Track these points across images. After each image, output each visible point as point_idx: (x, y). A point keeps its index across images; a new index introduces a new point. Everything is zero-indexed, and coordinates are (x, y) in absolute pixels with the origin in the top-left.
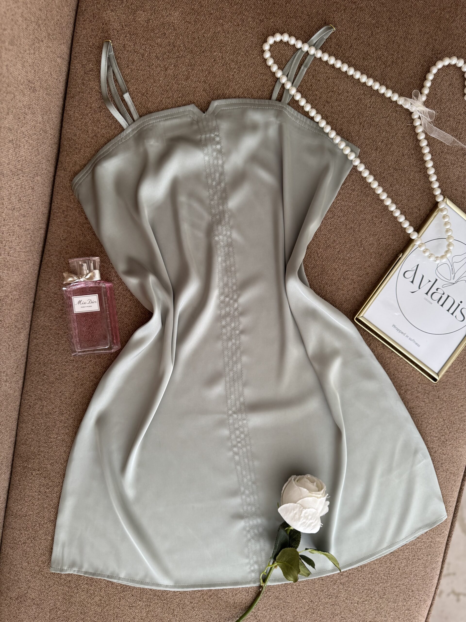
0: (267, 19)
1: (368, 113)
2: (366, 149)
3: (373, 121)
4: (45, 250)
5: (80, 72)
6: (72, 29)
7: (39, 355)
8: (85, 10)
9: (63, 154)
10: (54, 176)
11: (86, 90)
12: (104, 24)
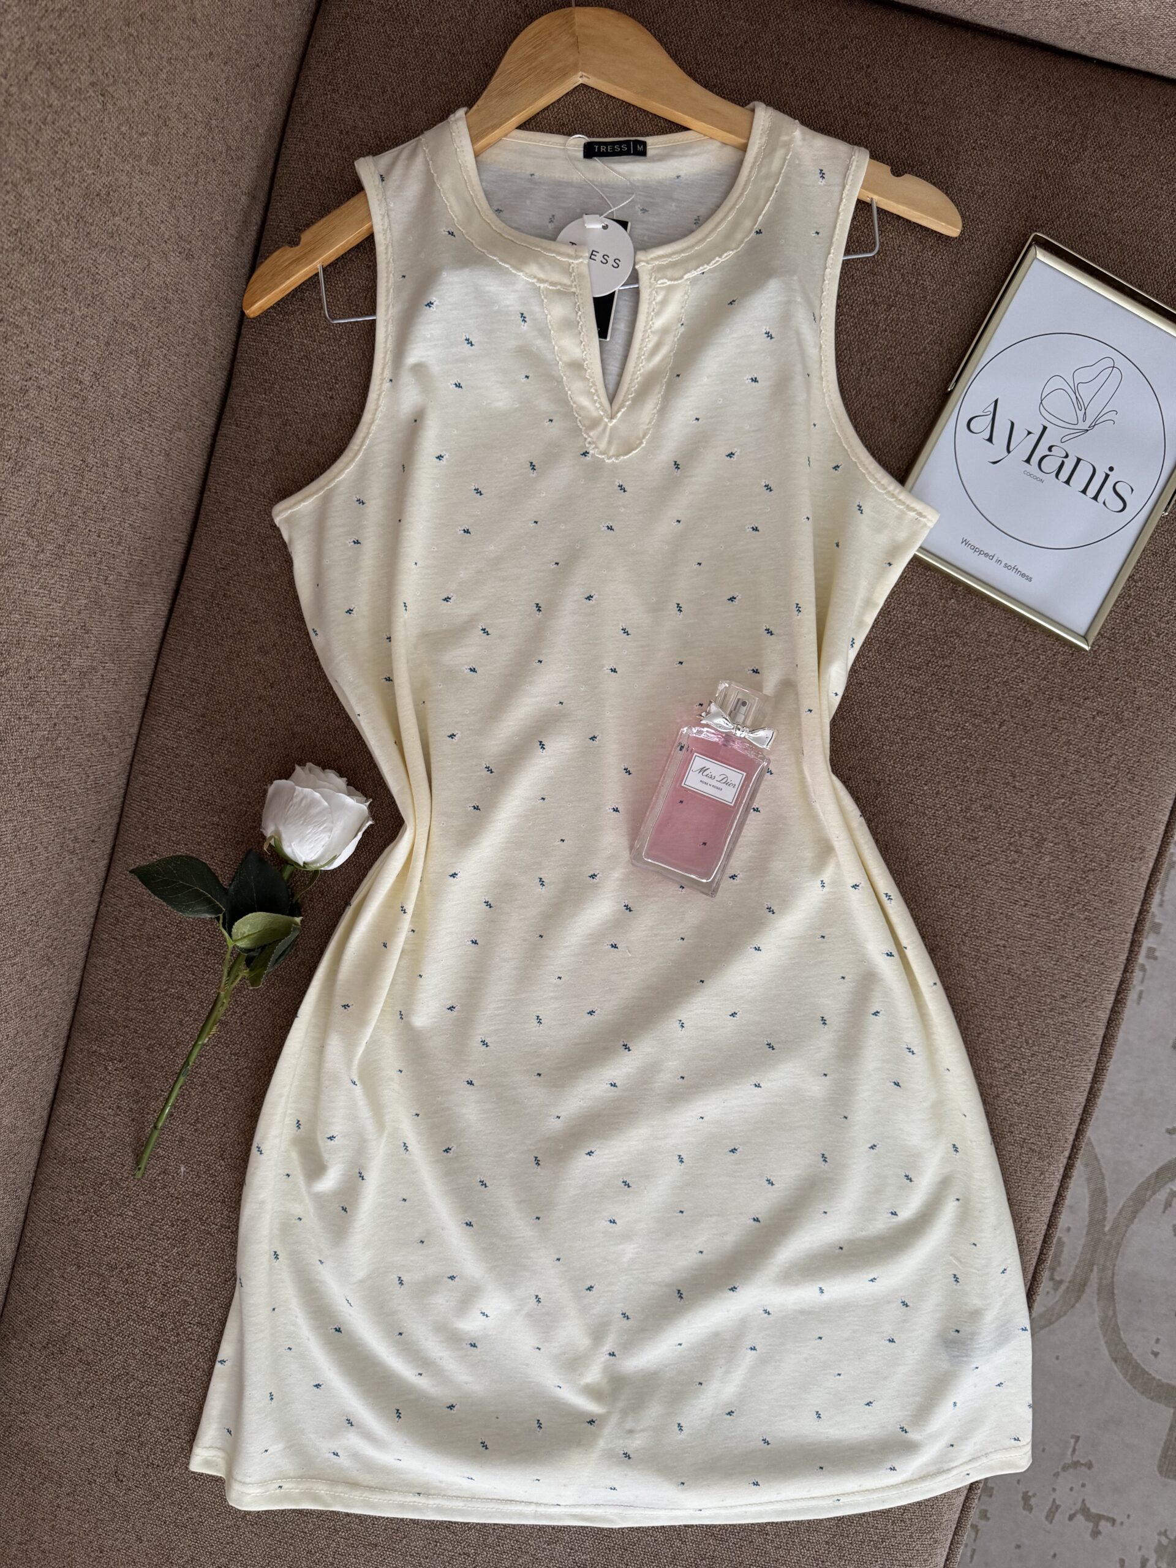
1: (880, 343)
2: (871, 416)
3: (889, 360)
5: (286, 227)
7: (148, 809)
8: (307, 103)
10: (215, 436)
12: (344, 132)
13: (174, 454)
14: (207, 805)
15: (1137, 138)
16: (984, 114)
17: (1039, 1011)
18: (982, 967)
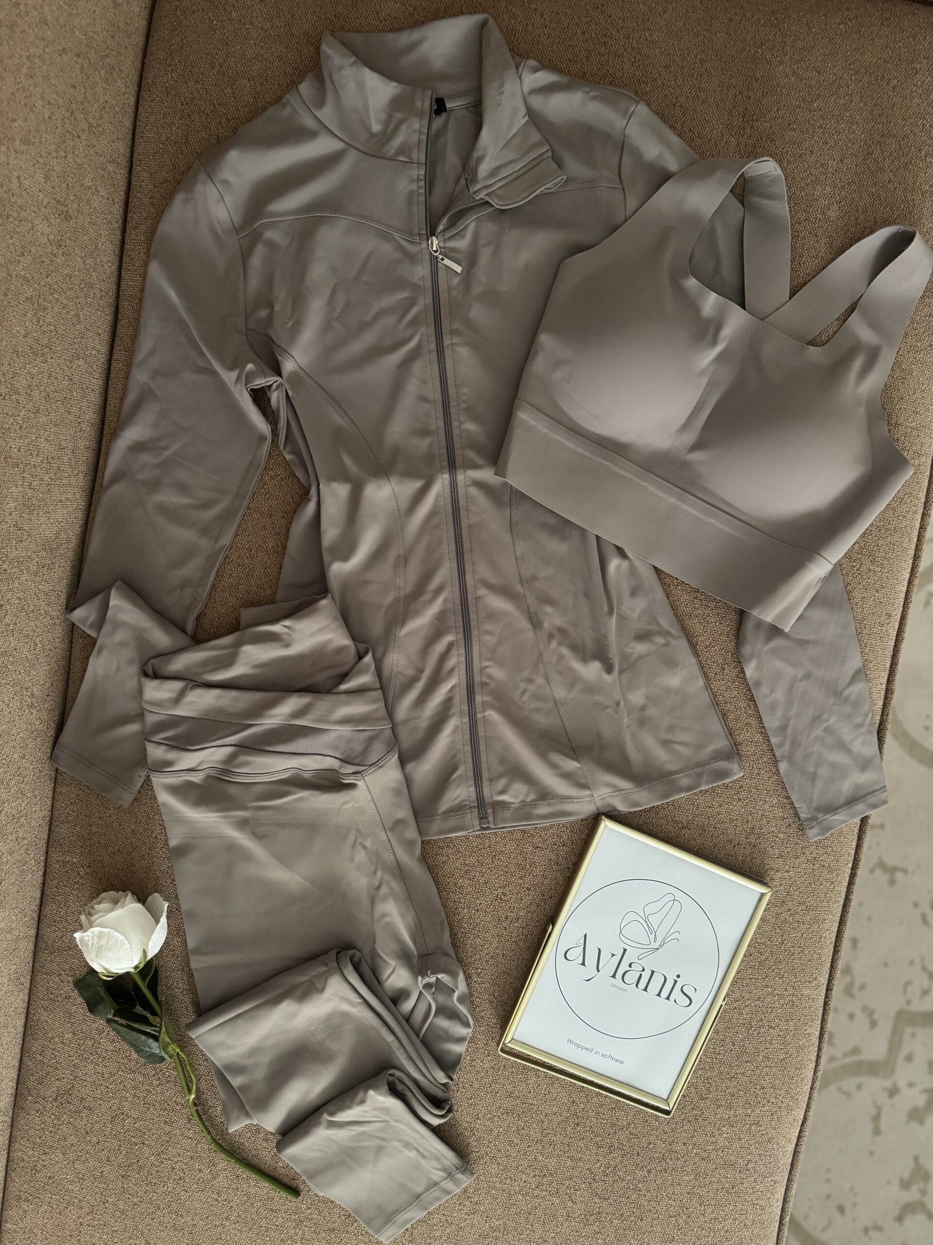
8: (153, 82)
9: (123, 322)
10: (109, 361)
13: (76, 378)
16: (701, 34)
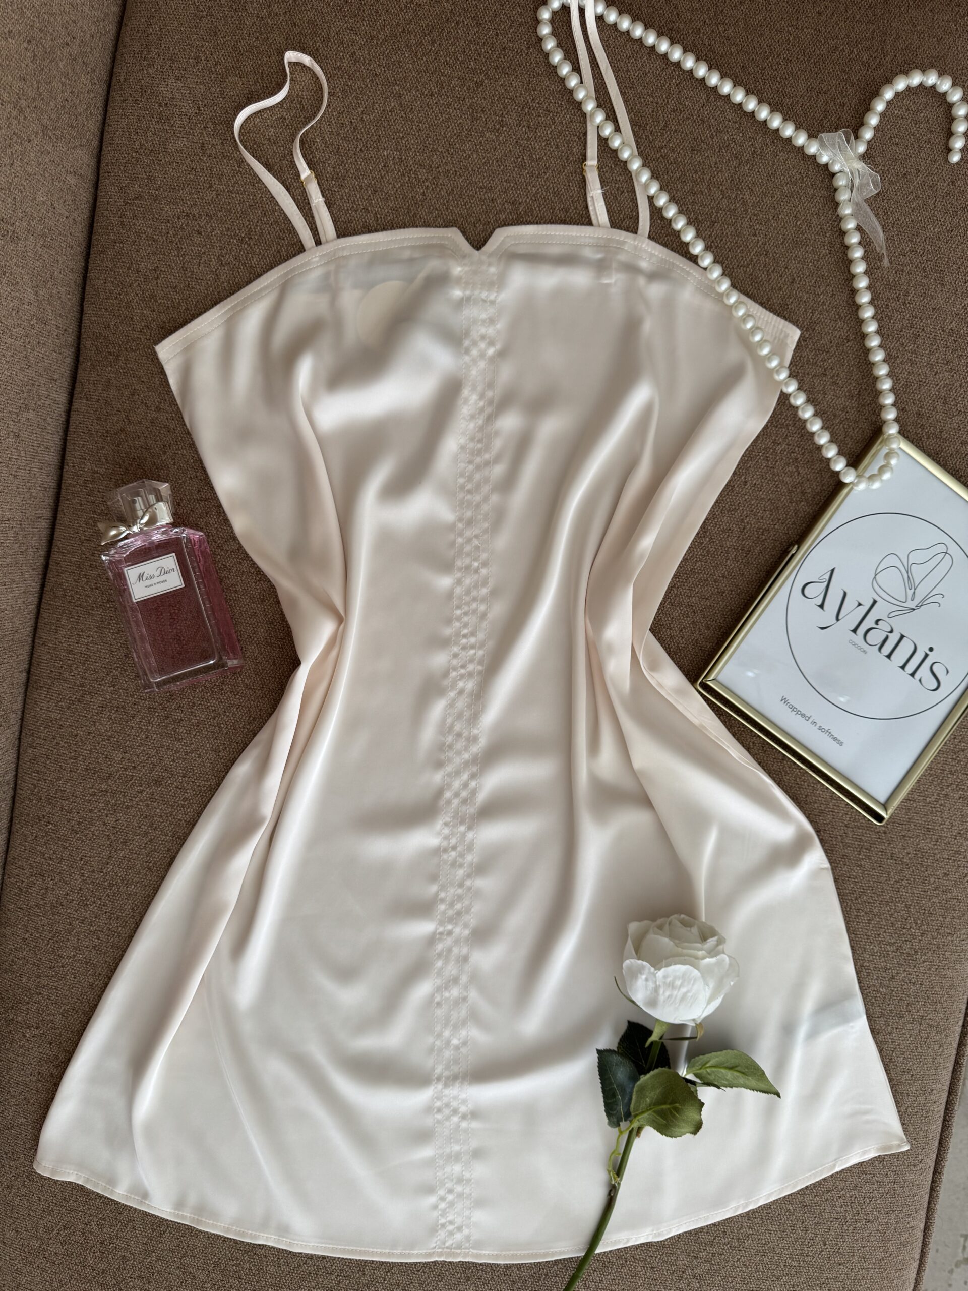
0: (490, 79)
4: (51, 563)
5: (116, 202)
6: (100, 118)
7: (39, 780)
8: (125, 80)
9: (85, 365)
10: (68, 412)
11: (128, 237)
12: (163, 104)
14: (94, 773)
15: (935, 39)
17: (925, 891)
18: (865, 856)
